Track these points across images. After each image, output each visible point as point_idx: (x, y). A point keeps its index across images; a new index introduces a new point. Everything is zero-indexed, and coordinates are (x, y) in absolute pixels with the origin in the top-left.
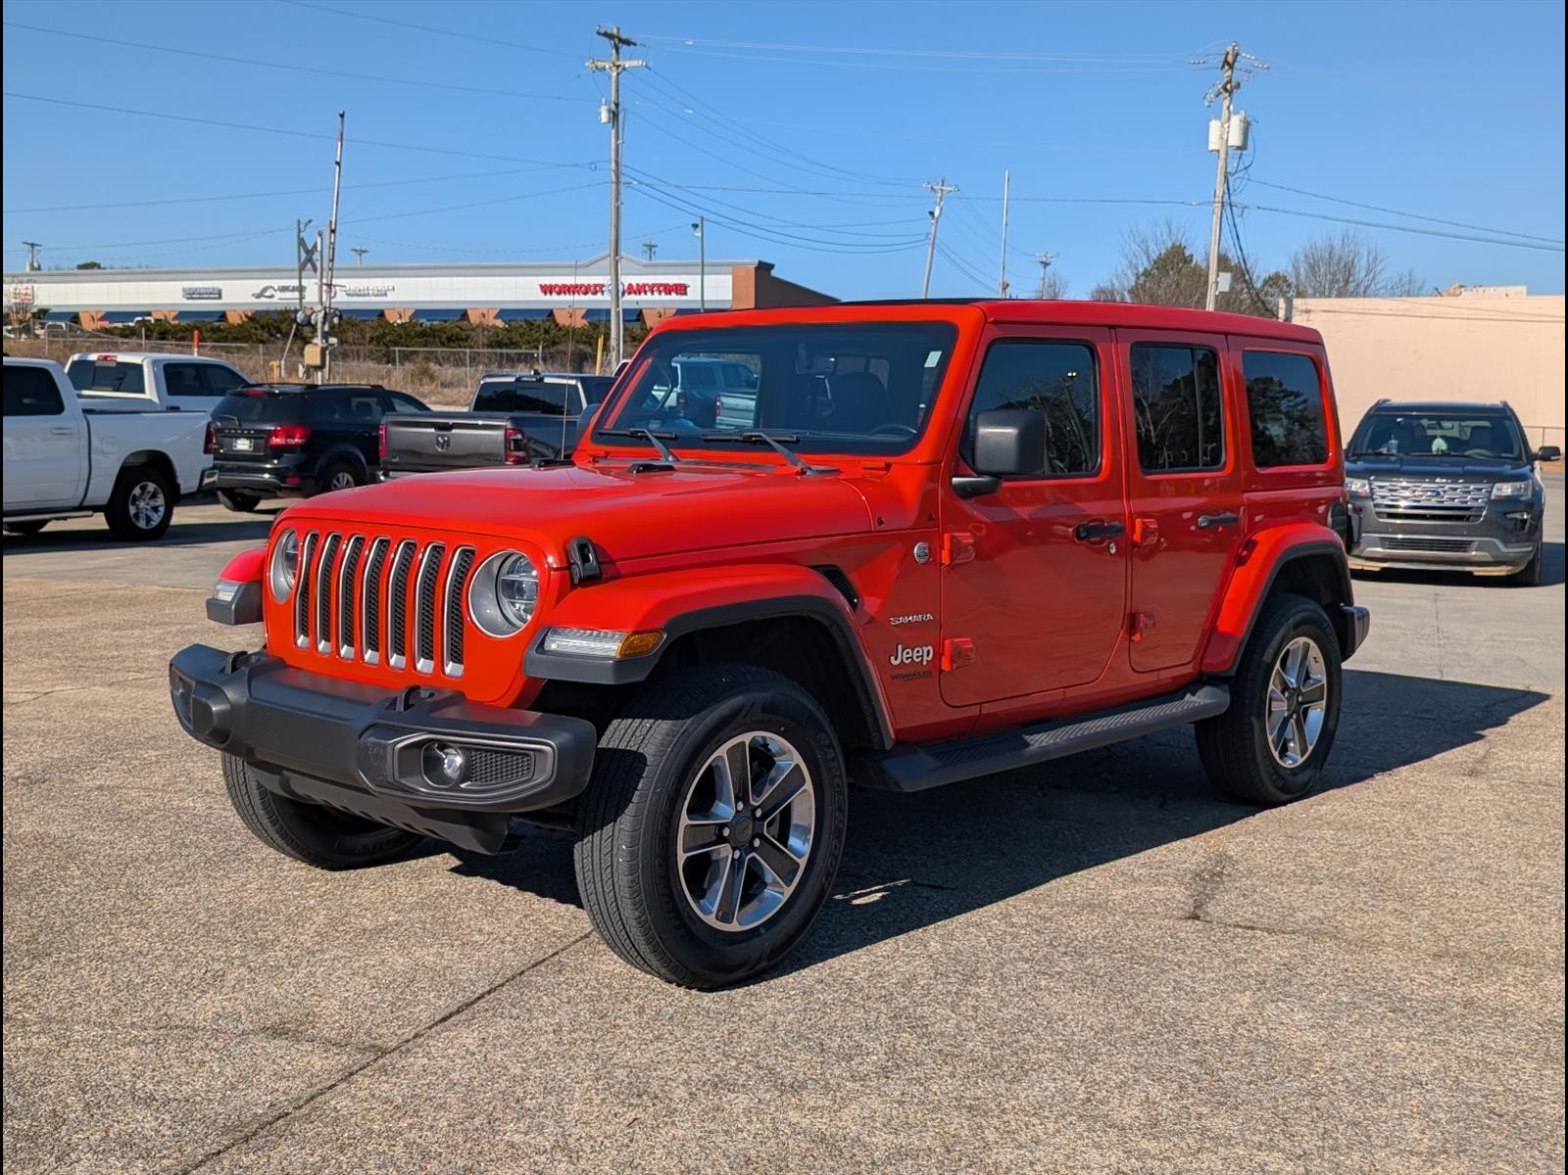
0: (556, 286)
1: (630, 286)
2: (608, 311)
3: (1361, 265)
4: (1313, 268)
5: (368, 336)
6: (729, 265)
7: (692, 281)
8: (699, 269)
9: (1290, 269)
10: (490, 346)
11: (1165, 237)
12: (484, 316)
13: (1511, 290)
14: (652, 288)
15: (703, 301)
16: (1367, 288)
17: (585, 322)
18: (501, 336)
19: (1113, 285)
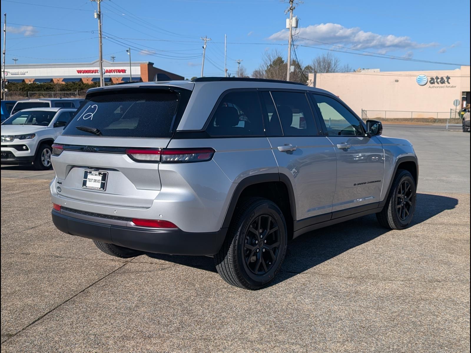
0: (82, 71)
1: (107, 70)
2: (99, 79)
3: (333, 63)
4: (319, 63)
5: (19, 88)
6: (139, 63)
7: (127, 68)
8: (129, 65)
9: (312, 64)
10: (61, 90)
11: (275, 55)
12: (58, 81)
13: (376, 70)
14: (114, 71)
15: (131, 75)
16: (334, 70)
17: (92, 82)
18: (64, 87)
19: (260, 70)
